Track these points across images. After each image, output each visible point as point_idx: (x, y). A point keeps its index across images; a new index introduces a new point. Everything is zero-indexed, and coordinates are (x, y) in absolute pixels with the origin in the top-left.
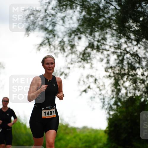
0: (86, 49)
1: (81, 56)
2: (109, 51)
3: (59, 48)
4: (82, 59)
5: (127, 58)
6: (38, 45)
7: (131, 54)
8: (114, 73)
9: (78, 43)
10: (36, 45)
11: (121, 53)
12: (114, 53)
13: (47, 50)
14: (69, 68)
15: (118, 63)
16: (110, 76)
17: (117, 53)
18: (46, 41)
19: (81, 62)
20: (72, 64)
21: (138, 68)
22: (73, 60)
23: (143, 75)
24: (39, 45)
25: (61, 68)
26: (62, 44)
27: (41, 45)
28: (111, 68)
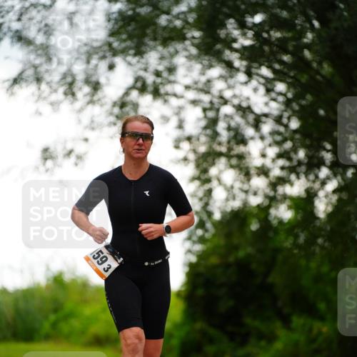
0: (127, 94)
1: (116, 110)
2: (182, 97)
3: (61, 90)
4: (117, 117)
5: (226, 116)
6: (8, 80)
7: (234, 106)
8: (195, 151)
9: (108, 79)
10: (4, 82)
11: (211, 102)
12: (195, 102)
13: (33, 94)
14: (86, 140)
15: (205, 128)
16: (185, 159)
17: (202, 104)
18: (30, 72)
19: (115, 124)
20: (93, 129)
21: (252, 138)
22: (96, 119)
23: (264, 156)
24: (11, 82)
25: (66, 142)
26: (69, 79)
27: (16, 81)
28: (189, 139)
